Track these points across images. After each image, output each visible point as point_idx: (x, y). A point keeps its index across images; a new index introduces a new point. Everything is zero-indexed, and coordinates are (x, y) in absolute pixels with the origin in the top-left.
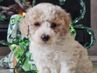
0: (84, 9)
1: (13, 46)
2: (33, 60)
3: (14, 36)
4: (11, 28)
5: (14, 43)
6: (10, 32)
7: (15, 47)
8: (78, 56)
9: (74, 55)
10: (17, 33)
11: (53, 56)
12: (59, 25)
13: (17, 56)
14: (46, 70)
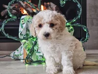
0: (81, 10)
1: (24, 41)
2: (40, 53)
3: (24, 33)
4: (22, 27)
5: (24, 39)
6: (21, 30)
7: (25, 42)
8: (74, 47)
9: (71, 46)
10: (27, 31)
11: (56, 48)
12: (56, 24)
13: (27, 49)
14: (51, 59)
